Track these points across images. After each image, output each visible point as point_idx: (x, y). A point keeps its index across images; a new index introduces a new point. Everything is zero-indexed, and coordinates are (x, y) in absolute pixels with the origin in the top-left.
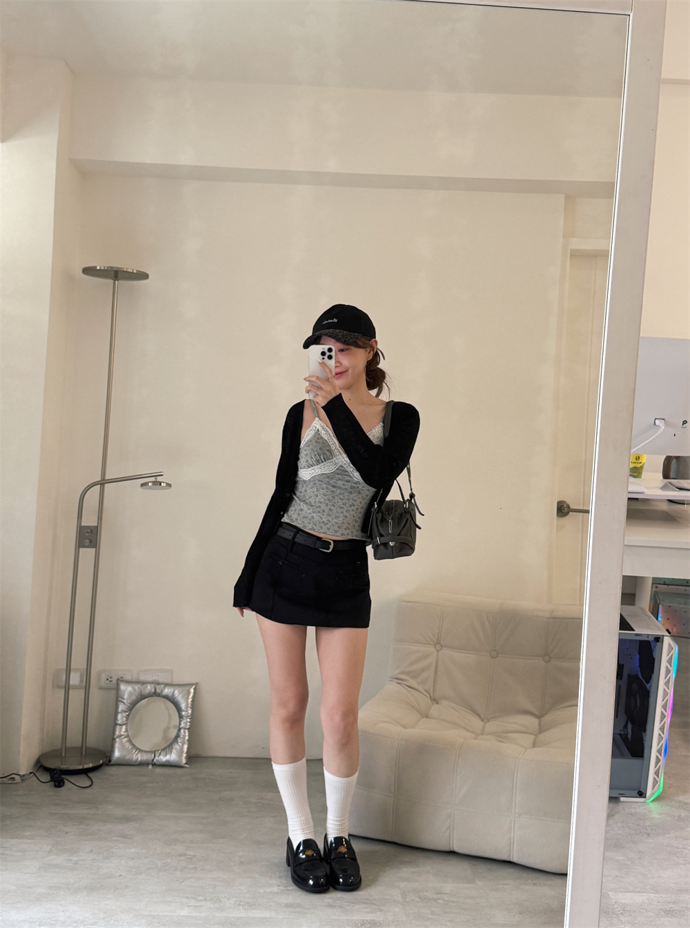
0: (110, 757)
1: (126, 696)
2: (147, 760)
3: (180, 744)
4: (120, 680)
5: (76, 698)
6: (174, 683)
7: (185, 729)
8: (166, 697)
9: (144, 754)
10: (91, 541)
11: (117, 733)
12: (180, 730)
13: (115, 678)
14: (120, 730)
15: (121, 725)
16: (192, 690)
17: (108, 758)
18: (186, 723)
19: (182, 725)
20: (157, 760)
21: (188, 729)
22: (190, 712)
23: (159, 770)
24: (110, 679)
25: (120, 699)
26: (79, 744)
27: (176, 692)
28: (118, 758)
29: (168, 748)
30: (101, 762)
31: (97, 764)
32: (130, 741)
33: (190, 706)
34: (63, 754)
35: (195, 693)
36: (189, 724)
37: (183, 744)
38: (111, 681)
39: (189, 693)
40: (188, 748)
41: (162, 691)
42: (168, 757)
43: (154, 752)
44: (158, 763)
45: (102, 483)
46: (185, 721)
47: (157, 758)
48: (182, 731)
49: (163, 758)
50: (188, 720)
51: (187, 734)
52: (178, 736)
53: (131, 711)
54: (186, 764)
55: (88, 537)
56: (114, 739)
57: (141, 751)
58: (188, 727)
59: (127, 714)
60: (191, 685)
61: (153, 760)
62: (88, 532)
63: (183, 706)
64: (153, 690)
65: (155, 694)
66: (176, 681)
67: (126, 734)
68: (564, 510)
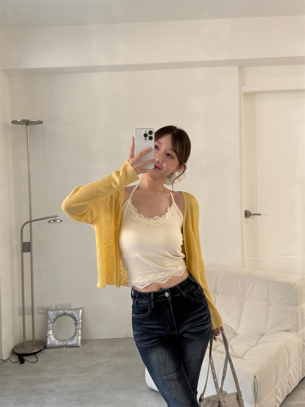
0: (46, 345)
1: (51, 316)
2: (63, 345)
3: (77, 336)
4: (47, 310)
5: (28, 318)
6: (73, 308)
8: (70, 315)
9: (61, 342)
10: (28, 250)
11: (48, 334)
15: (50, 330)
18: (79, 326)
20: (67, 344)
21: (81, 329)
22: (81, 321)
23: (69, 349)
25: (49, 318)
26: (32, 339)
27: (74, 313)
28: (49, 345)
29: (73, 338)
30: (42, 348)
32: (55, 337)
33: (80, 318)
34: (25, 345)
35: (82, 312)
38: (44, 310)
39: (79, 313)
40: (81, 338)
41: (67, 313)
43: (66, 341)
45: (31, 222)
48: (78, 330)
49: (70, 343)
52: (76, 333)
53: (54, 322)
54: (81, 345)
56: (47, 337)
59: (52, 324)
60: (80, 309)
62: (27, 245)
63: (77, 319)
64: (63, 313)
67: (52, 334)
68: (248, 214)
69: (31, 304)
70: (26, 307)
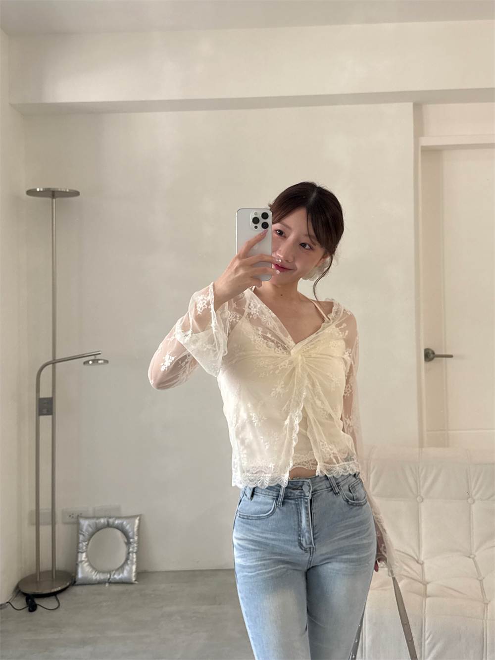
0: (75, 579)
1: (84, 528)
2: (104, 579)
3: (130, 566)
4: (79, 516)
5: (45, 531)
6: (123, 516)
7: (133, 552)
8: (117, 528)
9: (101, 574)
10: (48, 411)
11: (79, 560)
12: (129, 553)
13: (75, 516)
14: (81, 558)
15: (82, 553)
16: (137, 521)
17: (73, 581)
18: (134, 548)
19: (131, 550)
20: (112, 579)
21: (136, 553)
22: (136, 538)
23: (115, 588)
24: (72, 516)
25: (80, 532)
26: (50, 568)
27: (125, 523)
28: (82, 579)
29: (122, 568)
30: (68, 584)
31: (64, 587)
32: (91, 565)
33: (136, 533)
34: (38, 580)
35: (139, 523)
36: (136, 548)
37: (132, 564)
38: (73, 517)
39: (134, 524)
40: (137, 568)
41: (113, 523)
42: (121, 576)
43: (110, 572)
44: (112, 581)
45: (54, 362)
46: (132, 546)
47: (112, 577)
48: (131, 554)
49: (117, 577)
50: (135, 545)
51: (135, 556)
52: (127, 559)
53: (89, 540)
54: (135, 581)
55: (46, 407)
56: (77, 565)
57: (99, 572)
58: (135, 551)
59: (86, 543)
60: (135, 517)
61: (109, 579)
62: (45, 403)
63: (131, 534)
64: (106, 523)
65: (108, 525)
66: (124, 513)
67: (86, 559)
68: (430, 356)
69: (50, 507)
70: (41, 512)
